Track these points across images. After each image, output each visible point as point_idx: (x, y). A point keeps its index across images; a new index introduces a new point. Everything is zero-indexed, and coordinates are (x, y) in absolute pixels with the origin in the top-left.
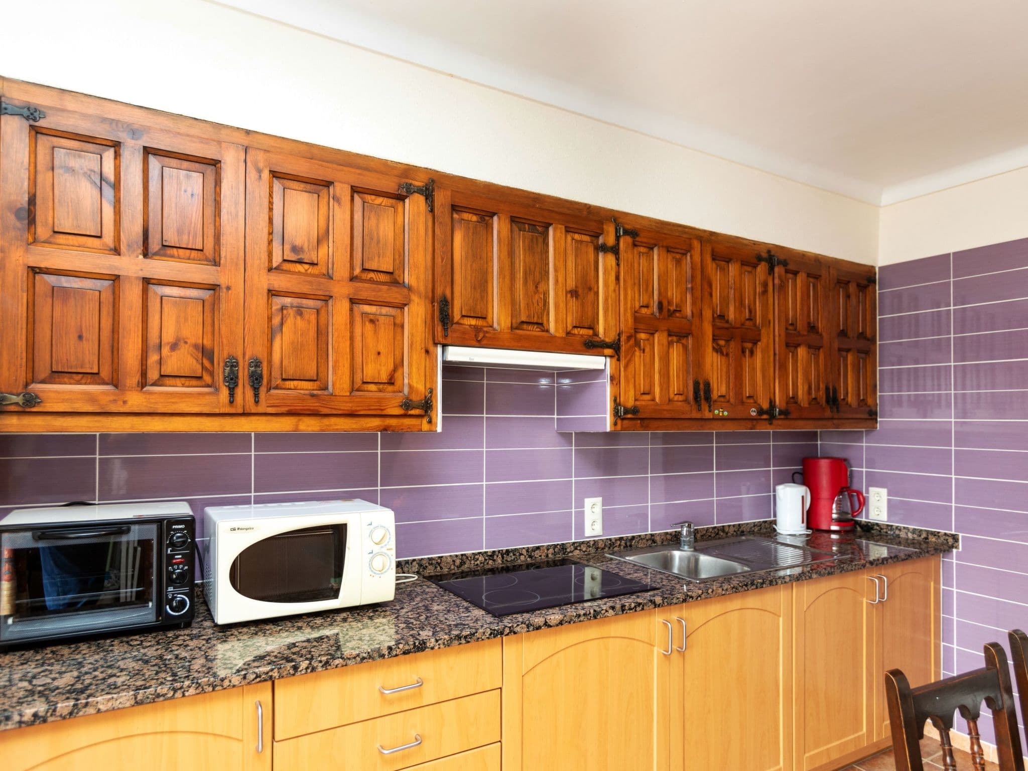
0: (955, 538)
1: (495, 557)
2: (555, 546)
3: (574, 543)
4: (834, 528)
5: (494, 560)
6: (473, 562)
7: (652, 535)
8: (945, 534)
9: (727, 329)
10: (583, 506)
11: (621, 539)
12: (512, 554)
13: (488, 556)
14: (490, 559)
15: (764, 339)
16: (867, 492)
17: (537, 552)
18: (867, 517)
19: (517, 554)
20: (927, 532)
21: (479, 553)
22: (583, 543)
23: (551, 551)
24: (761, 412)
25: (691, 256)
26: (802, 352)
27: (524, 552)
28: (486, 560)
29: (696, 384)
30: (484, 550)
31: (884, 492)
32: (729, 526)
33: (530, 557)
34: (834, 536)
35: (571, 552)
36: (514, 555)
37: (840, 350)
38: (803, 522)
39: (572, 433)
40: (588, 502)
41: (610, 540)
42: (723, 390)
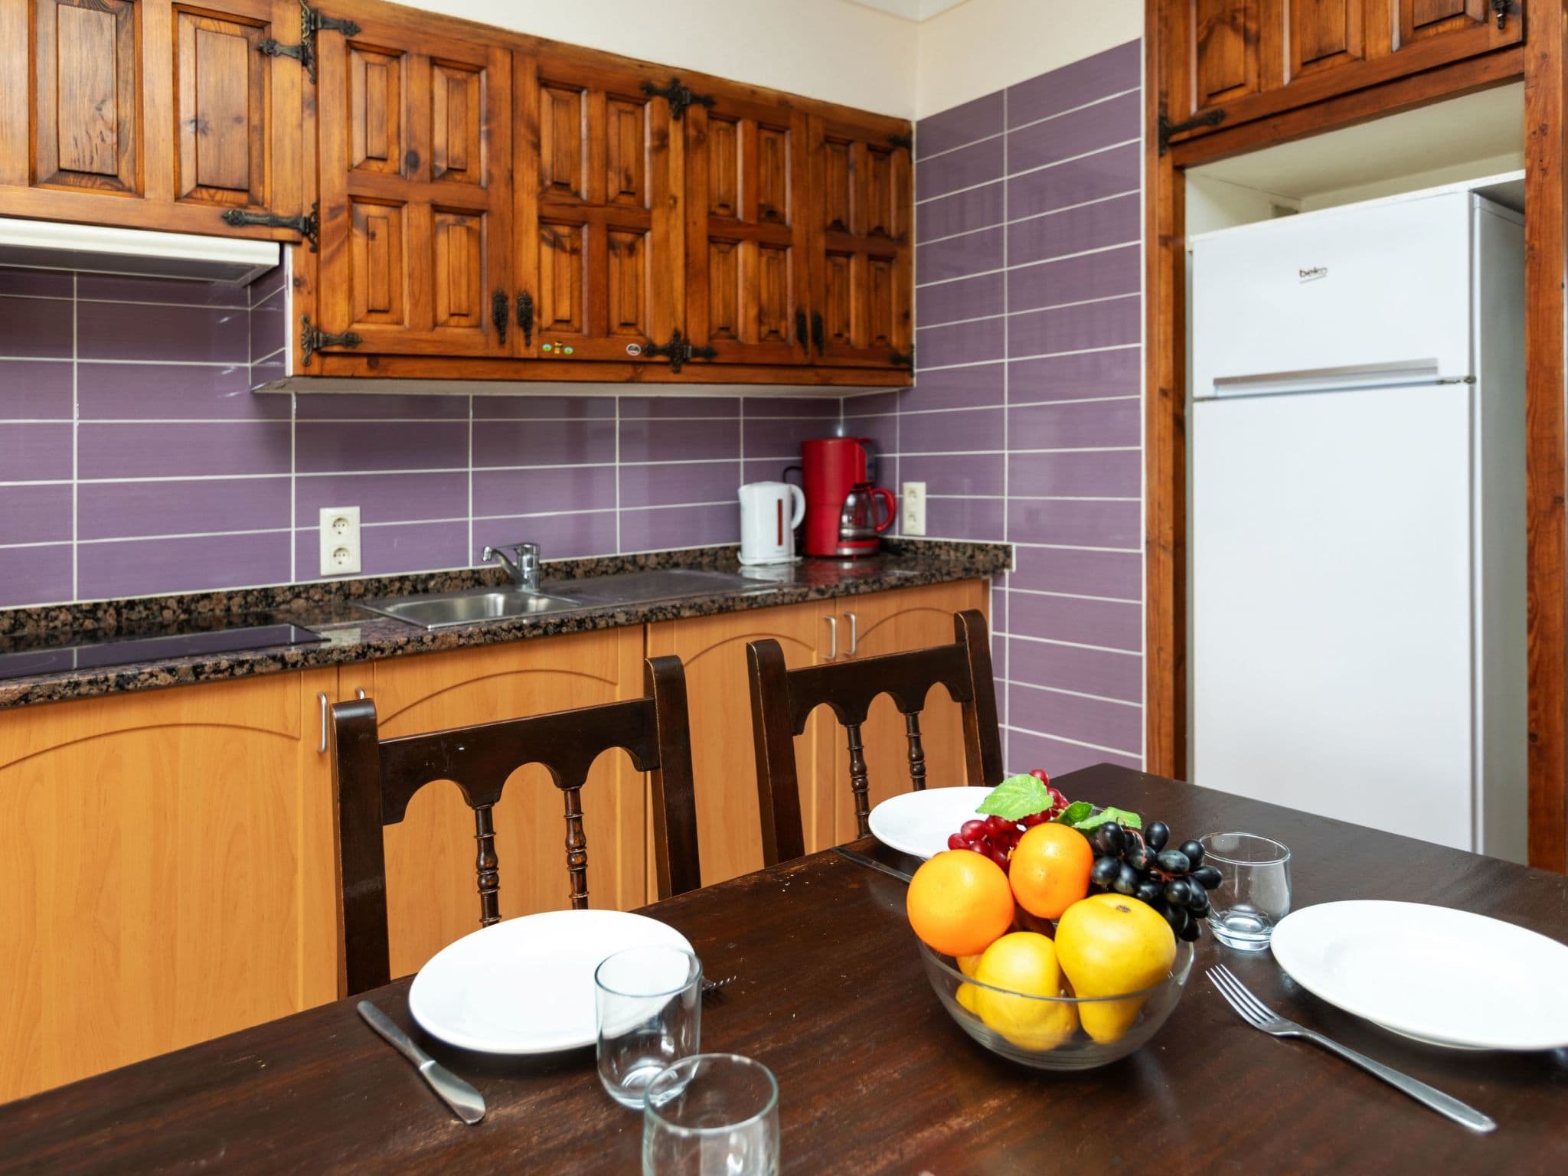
0: (1006, 550)
1: (100, 614)
2: (248, 593)
3: (291, 588)
4: (847, 551)
5: (97, 620)
6: (43, 623)
7: (473, 572)
8: (996, 547)
9: (573, 206)
10: (317, 522)
11: (402, 579)
12: (141, 608)
13: (81, 611)
14: (86, 617)
15: (658, 227)
16: (901, 491)
17: (206, 602)
18: (900, 533)
19: (156, 608)
20: (974, 546)
21: (60, 608)
22: (313, 586)
23: (237, 600)
24: (650, 349)
25: (488, 76)
26: (744, 252)
27: (173, 604)
28: (75, 618)
29: (500, 300)
30: (75, 602)
31: (920, 488)
32: (647, 556)
33: (186, 611)
34: (847, 566)
35: (284, 602)
36: (146, 608)
37: (829, 253)
38: (780, 542)
39: (289, 396)
40: (327, 514)
41: (379, 580)
42: (564, 311)
